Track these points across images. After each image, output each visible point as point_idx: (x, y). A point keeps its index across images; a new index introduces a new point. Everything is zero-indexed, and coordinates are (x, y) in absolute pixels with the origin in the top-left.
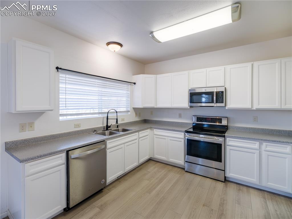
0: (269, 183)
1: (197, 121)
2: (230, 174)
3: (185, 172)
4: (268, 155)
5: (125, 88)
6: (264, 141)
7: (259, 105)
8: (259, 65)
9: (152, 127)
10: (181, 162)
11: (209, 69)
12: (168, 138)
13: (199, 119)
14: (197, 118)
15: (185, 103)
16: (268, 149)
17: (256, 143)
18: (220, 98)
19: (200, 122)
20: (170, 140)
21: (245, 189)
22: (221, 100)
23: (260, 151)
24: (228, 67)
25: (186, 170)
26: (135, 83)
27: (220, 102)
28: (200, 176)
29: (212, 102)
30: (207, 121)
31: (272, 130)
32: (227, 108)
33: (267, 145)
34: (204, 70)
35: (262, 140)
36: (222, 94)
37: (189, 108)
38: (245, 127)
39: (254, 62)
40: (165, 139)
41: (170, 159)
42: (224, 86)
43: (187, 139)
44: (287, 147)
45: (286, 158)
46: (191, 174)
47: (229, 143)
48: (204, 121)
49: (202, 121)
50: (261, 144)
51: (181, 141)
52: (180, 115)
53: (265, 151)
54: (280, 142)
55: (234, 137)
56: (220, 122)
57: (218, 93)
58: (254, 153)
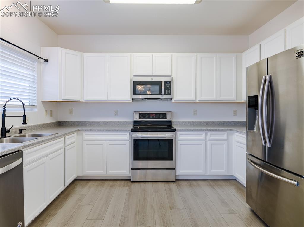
0: (212, 171)
1: (139, 119)
2: (181, 171)
3: (132, 183)
4: (212, 144)
5: (28, 66)
6: (209, 131)
7: (201, 97)
8: (201, 57)
9: (80, 129)
10: (126, 171)
11: (155, 55)
12: (107, 142)
13: (141, 115)
14: (139, 114)
15: (126, 94)
16: (212, 138)
17: (202, 134)
18: (168, 89)
19: (142, 118)
20: (110, 144)
21: (194, 183)
22: (169, 91)
23: (206, 142)
24: (175, 55)
25: (131, 181)
26: (46, 61)
27: (167, 93)
28: (149, 183)
29: (160, 93)
30: (151, 117)
32: (173, 100)
33: (211, 134)
34: (150, 54)
35: (207, 130)
36: (169, 84)
37: (131, 101)
38: (187, 122)
39: (197, 54)
40: (102, 144)
41: (110, 171)
42: (170, 76)
43: (134, 140)
44: (224, 134)
45: (224, 144)
46: (139, 183)
47: (180, 138)
48: (147, 117)
49: (145, 117)
50: (206, 134)
51: (125, 144)
52: (116, 112)
53: (209, 140)
54: (220, 130)
55: (184, 131)
56: (165, 117)
57: (165, 82)
58: (201, 144)
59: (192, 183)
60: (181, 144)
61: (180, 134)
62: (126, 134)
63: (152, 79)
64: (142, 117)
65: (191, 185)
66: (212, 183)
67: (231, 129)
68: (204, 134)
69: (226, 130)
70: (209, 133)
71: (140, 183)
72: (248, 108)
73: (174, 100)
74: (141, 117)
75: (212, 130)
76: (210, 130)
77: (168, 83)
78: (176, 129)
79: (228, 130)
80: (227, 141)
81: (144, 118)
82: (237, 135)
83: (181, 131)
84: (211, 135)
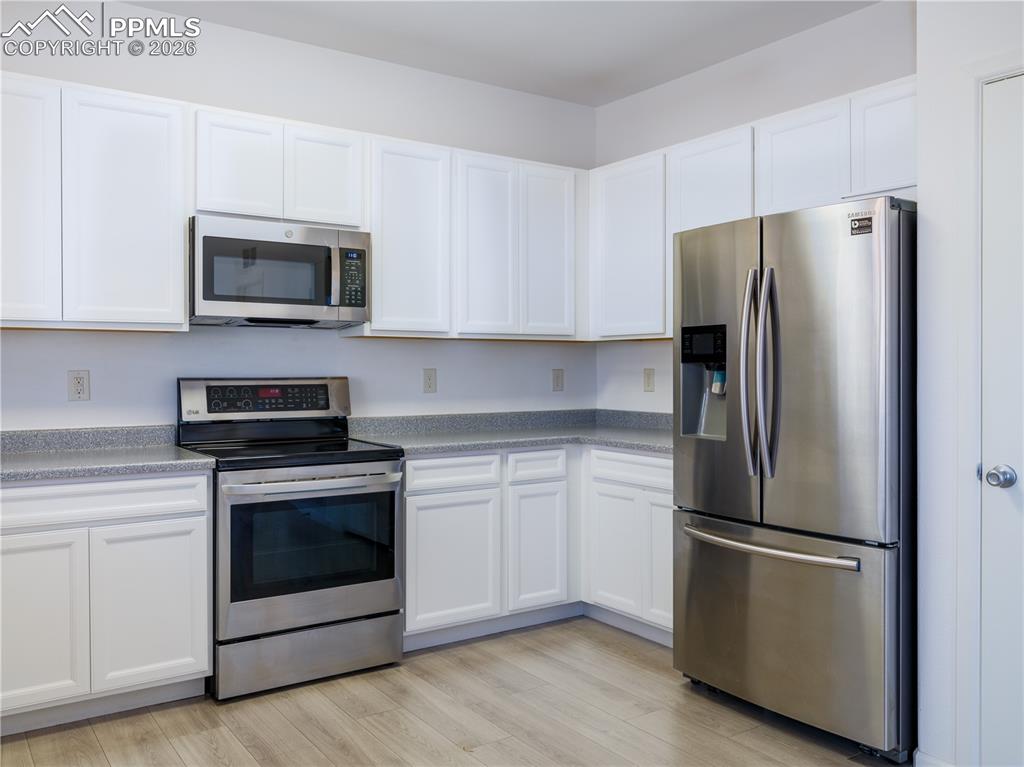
0: (522, 598)
1: (209, 411)
2: (419, 618)
4: (523, 497)
7: (467, 319)
8: (468, 166)
12: (93, 530)
13: (221, 395)
14: (209, 388)
16: (524, 472)
17: (490, 463)
18: (353, 282)
19: (225, 410)
20: (110, 542)
21: (464, 652)
22: (356, 291)
23: (502, 491)
27: (350, 300)
30: (264, 404)
31: (476, 415)
32: (366, 330)
33: (517, 461)
34: (271, 124)
35: (508, 445)
36: (360, 262)
37: (186, 328)
39: (455, 149)
40: (68, 545)
43: (232, 506)
44: (557, 457)
45: (555, 494)
46: (257, 699)
47: (416, 482)
48: (247, 404)
49: (239, 404)
50: (504, 461)
51: (188, 533)
52: (79, 381)
53: (514, 483)
54: (546, 444)
55: (432, 453)
56: (322, 403)
57: (345, 254)
58: (487, 502)
59: (460, 656)
60: (420, 509)
61: (416, 469)
62: (193, 486)
63: (288, 234)
64: (225, 404)
65: (464, 663)
66: (526, 640)
67: (576, 436)
68: (495, 459)
69: (561, 441)
70: (512, 458)
71: (262, 698)
72: (681, 365)
73: (372, 330)
74: (217, 405)
75: (523, 444)
76: (515, 445)
77: (353, 258)
78: (403, 447)
79: (568, 441)
80: (564, 482)
81: (232, 407)
82: (599, 458)
83: (419, 454)
84: (519, 464)
